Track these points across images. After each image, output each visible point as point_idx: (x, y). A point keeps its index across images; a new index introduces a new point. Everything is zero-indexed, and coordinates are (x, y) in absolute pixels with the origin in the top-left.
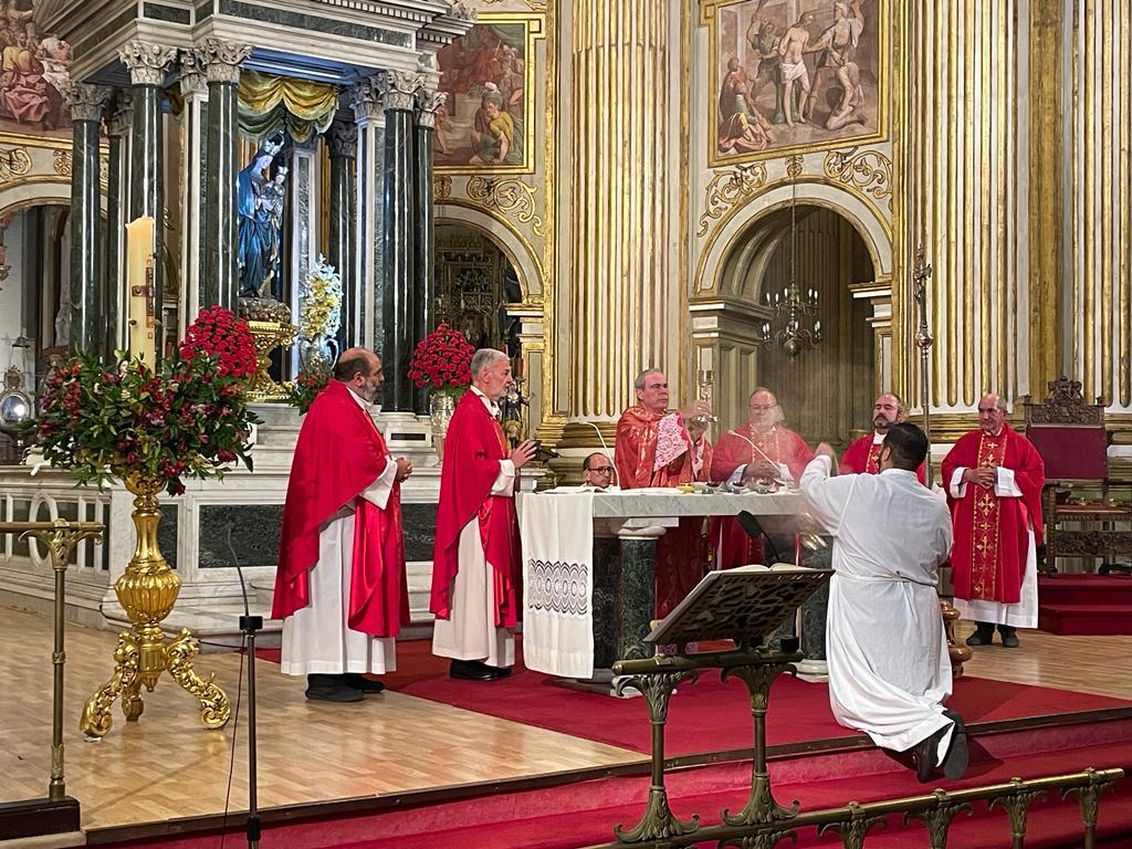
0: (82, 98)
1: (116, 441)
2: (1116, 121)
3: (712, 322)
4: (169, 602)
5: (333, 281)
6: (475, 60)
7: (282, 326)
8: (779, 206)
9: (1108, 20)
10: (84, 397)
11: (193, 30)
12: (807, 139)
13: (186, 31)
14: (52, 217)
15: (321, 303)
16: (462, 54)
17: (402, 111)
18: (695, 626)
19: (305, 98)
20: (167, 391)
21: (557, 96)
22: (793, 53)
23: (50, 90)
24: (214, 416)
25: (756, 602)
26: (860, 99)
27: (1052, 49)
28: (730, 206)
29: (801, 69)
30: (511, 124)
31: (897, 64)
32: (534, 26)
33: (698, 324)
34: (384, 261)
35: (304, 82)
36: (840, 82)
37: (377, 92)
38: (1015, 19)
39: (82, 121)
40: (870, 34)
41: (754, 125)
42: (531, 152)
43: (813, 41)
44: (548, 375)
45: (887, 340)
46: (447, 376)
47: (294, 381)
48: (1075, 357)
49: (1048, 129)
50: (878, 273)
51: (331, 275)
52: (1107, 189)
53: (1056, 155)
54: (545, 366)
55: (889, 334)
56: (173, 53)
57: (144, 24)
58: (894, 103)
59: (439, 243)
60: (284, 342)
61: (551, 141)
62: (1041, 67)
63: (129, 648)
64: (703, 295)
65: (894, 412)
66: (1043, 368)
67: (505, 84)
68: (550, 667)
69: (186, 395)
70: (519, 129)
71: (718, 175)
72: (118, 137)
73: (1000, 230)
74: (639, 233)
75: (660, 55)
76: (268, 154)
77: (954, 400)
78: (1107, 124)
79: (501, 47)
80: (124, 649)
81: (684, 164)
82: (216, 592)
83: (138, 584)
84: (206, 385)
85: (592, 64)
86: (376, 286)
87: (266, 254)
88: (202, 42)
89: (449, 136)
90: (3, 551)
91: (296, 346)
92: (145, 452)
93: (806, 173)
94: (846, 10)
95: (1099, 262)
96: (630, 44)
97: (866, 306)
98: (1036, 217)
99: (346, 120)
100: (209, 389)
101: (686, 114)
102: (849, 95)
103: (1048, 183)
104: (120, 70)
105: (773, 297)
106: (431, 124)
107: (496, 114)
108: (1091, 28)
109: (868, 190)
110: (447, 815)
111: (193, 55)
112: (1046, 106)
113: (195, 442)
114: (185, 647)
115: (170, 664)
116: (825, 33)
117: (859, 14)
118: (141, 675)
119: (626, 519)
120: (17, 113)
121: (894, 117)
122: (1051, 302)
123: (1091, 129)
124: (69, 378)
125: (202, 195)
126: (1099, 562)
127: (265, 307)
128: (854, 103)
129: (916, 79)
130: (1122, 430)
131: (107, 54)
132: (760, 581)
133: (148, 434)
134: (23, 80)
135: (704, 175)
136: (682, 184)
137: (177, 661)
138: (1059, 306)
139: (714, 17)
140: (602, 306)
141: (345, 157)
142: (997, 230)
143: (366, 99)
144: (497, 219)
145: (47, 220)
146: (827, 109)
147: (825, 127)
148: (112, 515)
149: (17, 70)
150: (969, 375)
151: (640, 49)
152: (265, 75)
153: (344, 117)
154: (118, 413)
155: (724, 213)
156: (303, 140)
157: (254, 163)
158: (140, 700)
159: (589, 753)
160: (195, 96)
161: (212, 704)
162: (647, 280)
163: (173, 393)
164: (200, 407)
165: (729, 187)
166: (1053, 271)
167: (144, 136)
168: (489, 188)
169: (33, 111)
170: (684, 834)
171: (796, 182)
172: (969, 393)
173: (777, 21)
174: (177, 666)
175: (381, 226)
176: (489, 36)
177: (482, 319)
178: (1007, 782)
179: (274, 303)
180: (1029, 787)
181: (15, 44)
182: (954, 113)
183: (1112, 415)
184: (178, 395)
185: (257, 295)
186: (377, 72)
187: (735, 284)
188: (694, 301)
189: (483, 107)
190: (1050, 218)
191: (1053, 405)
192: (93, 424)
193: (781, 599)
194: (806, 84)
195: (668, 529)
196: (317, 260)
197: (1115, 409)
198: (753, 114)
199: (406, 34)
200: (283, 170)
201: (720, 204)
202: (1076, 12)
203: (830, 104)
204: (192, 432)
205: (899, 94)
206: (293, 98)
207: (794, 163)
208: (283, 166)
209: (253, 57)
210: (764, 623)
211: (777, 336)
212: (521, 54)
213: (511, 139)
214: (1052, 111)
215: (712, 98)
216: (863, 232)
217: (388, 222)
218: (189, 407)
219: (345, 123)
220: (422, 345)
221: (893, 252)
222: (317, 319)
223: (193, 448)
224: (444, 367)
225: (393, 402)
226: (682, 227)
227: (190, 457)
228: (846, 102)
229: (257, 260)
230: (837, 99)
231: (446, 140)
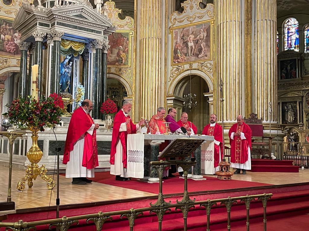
0: (23, 45)
1: (27, 118)
2: (264, 56)
3: (172, 102)
4: (40, 158)
5: (83, 89)
6: (117, 41)
7: (70, 99)
8: (187, 75)
9: (262, 33)
10: (20, 107)
11: (50, 29)
12: (194, 60)
13: (48, 29)
14: (16, 78)
15: (79, 94)
16: (114, 39)
17: (100, 49)
18: (170, 153)
19: (77, 46)
20: (41, 106)
21: (136, 49)
22: (191, 40)
23: (16, 45)
24: (52, 112)
25: (186, 147)
26: (206, 51)
27: (250, 40)
28: (176, 75)
29: (192, 44)
30: (125, 55)
31: (214, 43)
32: (131, 33)
33: (169, 102)
34: (95, 84)
35: (77, 42)
36: (201, 47)
37: (94, 45)
38: (241, 33)
39: (23, 50)
40: (208, 36)
41: (182, 56)
42: (130, 62)
43: (195, 37)
44: (133, 114)
45: (212, 106)
46: (109, 111)
47: (73, 112)
48: (255, 110)
49: (249, 58)
50: (210, 90)
51: (82, 87)
52: (262, 71)
53: (251, 64)
54: (133, 111)
55: (213, 104)
56: (45, 34)
57: (38, 27)
58: (214, 52)
59: (108, 85)
60: (71, 103)
61: (135, 59)
62: (247, 44)
63: (30, 169)
64: (170, 95)
65: (215, 119)
66: (248, 112)
67: (124, 46)
68: (133, 176)
69: (45, 107)
70: (127, 57)
71: (173, 68)
72: (32, 55)
73: (238, 80)
74: (155, 81)
75: (160, 40)
76: (68, 59)
77: (227, 119)
78: (262, 57)
79: (123, 38)
80: (28, 169)
81: (165, 65)
83: (32, 153)
84: (50, 105)
85: (144, 42)
86: (93, 90)
87: (67, 82)
88: (52, 31)
89: (111, 58)
90: (1, 152)
91: (73, 103)
92: (35, 120)
93: (193, 67)
94: (203, 31)
95: (260, 88)
96: (153, 38)
97: (207, 98)
98: (246, 78)
99: (86, 52)
100: (51, 106)
101: (166, 54)
102: (203, 50)
103: (249, 70)
104: (33, 38)
105: (186, 96)
106: (107, 53)
107: (122, 53)
108: (258, 35)
109: (208, 72)
110: (108, 208)
111: (50, 35)
112: (248, 52)
113: (47, 118)
114: (44, 169)
115: (40, 173)
116: (198, 36)
117: (206, 32)
118: (32, 176)
119: (152, 140)
120: (8, 50)
121: (214, 55)
122: (250, 97)
123: (258, 58)
124: (16, 102)
125: (51, 67)
126: (261, 156)
127: (66, 94)
128: (205, 52)
129: (218, 46)
130: (266, 127)
131: (29, 34)
132: (186, 142)
133: (36, 116)
134: (10, 43)
135: (170, 68)
136: (165, 70)
137: (42, 172)
138: (251, 98)
139: (173, 32)
140: (146, 98)
141: (86, 61)
142: (237, 80)
143: (91, 46)
144: (122, 77)
145: (15, 79)
146: (198, 53)
147: (198, 57)
148: (27, 142)
149: (8, 40)
150: (231, 114)
151: (155, 39)
152: (67, 40)
153: (86, 51)
154: (28, 111)
155: (175, 77)
156: (76, 56)
157: (64, 61)
158: (32, 182)
159: (143, 194)
160: (50, 44)
161: (50, 183)
162: (157, 92)
163: (42, 106)
164: (49, 110)
165: (176, 71)
166: (250, 90)
167: (38, 53)
168: (120, 70)
169: (12, 50)
170: (167, 205)
171: (191, 70)
172: (231, 118)
173: (187, 33)
174: (41, 174)
175: (94, 76)
176: (120, 35)
177: (118, 103)
178: (245, 196)
179: (68, 94)
180: (251, 197)
181: (8, 34)
182: (227, 54)
183: (264, 123)
184: (44, 106)
185: (64, 92)
186: (94, 40)
187: (177, 93)
188: (168, 97)
189: (119, 51)
190: (249, 78)
191: (251, 119)
192: (22, 113)
193: (191, 147)
194: (194, 47)
195: (162, 143)
196: (79, 84)
197: (264, 122)
198: (181, 54)
199: (101, 31)
200: (71, 63)
201: (174, 74)
202: (255, 31)
203: (199, 52)
204: (47, 116)
205: (215, 50)
206: (74, 46)
207: (191, 65)
208: (71, 62)
209: (64, 36)
210: (187, 153)
211: (187, 105)
212: (128, 40)
213: (125, 59)
214: (250, 54)
215: (172, 50)
216: (206, 81)
217: (96, 75)
218: (46, 110)
219: (86, 53)
220: (104, 104)
221: (213, 85)
222: (79, 97)
223: (46, 120)
224: (109, 109)
225: (96, 117)
226: (165, 80)
227: (46, 122)
228: (203, 51)
229: (65, 83)
230: (201, 51)
231: (110, 59)
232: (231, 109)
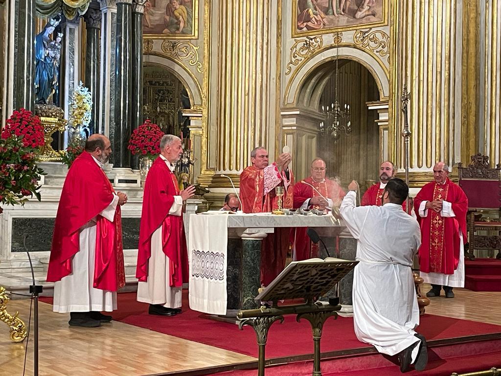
3: (293, 121)
5: (87, 96)
7: (59, 120)
8: (330, 59)
12: (345, 23)
15: (80, 108)
17: (126, 4)
24: (20, 170)
25: (317, 278)
28: (303, 59)
30: (185, 11)
33: (285, 121)
34: (115, 85)
41: (316, 15)
42: (196, 28)
44: (204, 148)
45: (386, 132)
46: (149, 149)
47: (65, 150)
48: (485, 143)
49: (473, 21)
50: (382, 96)
51: (86, 93)
53: (477, 35)
54: (203, 143)
55: (387, 129)
58: (391, 5)
59: (146, 75)
60: (60, 129)
61: (207, 21)
64: (288, 107)
65: (391, 172)
66: (468, 148)
68: (203, 308)
69: (4, 159)
70: (190, 16)
71: (297, 42)
73: (447, 74)
74: (254, 73)
76: (52, 26)
77: (421, 165)
81: (279, 35)
82: (20, 265)
84: (15, 154)
86: (111, 99)
87: (51, 81)
89: (152, 18)
91: (66, 130)
93: (344, 42)
95: (498, 92)
97: (375, 114)
98: (465, 68)
99: (95, 8)
100: (17, 156)
101: (280, 9)
102: (367, 1)
103: (472, 50)
105: (325, 108)
106: (142, 11)
107: (178, 7)
109: (377, 52)
112: (472, 8)
113: (8, 184)
119: (245, 229)
121: (391, 13)
122: (473, 113)
125: (15, 47)
126: (497, 252)
127: (49, 109)
128: (370, 5)
132: (319, 267)
135: (289, 42)
136: (278, 47)
138: (477, 115)
140: (234, 112)
141: (95, 28)
142: (445, 74)
144: (177, 63)
146: (356, 8)
147: (354, 17)
150: (429, 152)
153: (94, 6)
155: (300, 62)
156: (72, 18)
157: (44, 30)
159: (224, 357)
161: (17, 329)
162: (258, 98)
164: (12, 166)
165: (302, 49)
166: (474, 96)
168: (173, 47)
171: (339, 46)
172: (429, 161)
175: (114, 66)
177: (169, 117)
179: (55, 108)
185: (45, 103)
187: (305, 100)
188: (283, 110)
189: (171, 3)
190: (473, 68)
191: (473, 168)
193: (330, 277)
195: (268, 234)
196: (79, 84)
198: (316, 10)
200: (61, 35)
201: (298, 58)
203: (356, 5)
204: (7, 179)
205: (393, 1)
207: (338, 37)
208: (61, 33)
210: (321, 289)
211: (327, 129)
213: (186, 20)
214: (475, 11)
216: (374, 74)
217: (118, 64)
218: (5, 166)
219: (95, 10)
220: (136, 132)
221: (390, 85)
222: (78, 116)
223: (7, 188)
224: (148, 144)
225: (119, 163)
226: (277, 69)
227: (6, 193)
228: (366, 4)
229: (46, 83)
230: (361, 2)
231: (150, 20)
232: (429, 141)
